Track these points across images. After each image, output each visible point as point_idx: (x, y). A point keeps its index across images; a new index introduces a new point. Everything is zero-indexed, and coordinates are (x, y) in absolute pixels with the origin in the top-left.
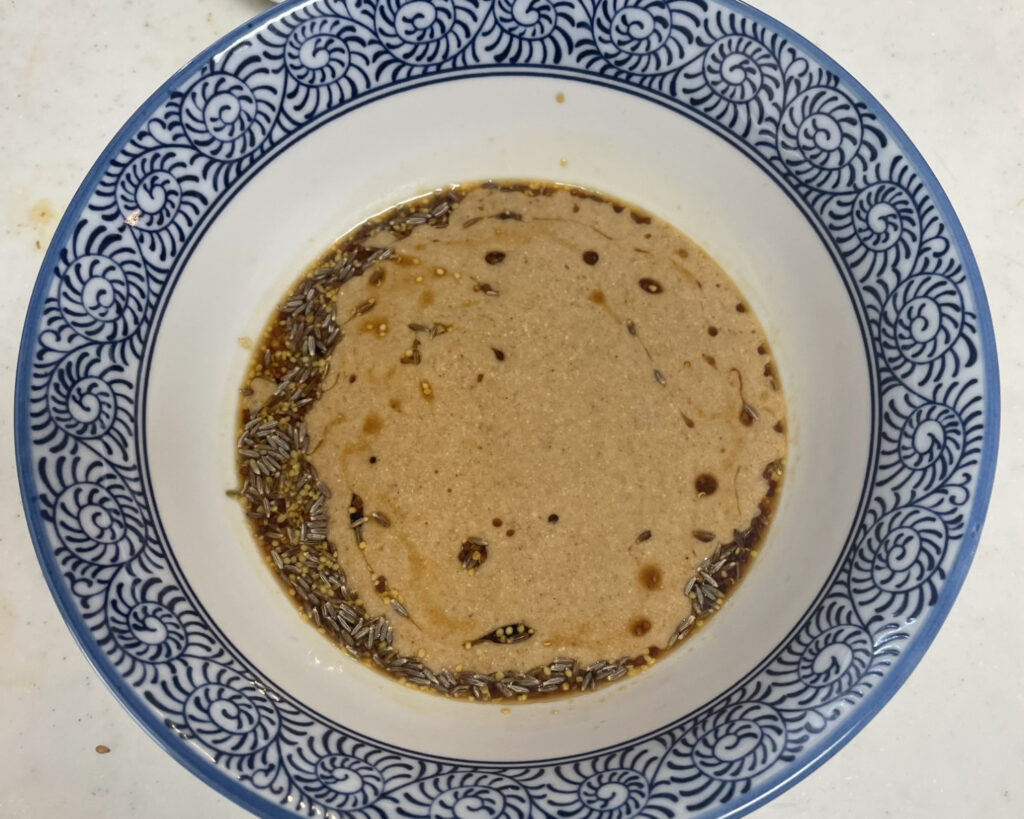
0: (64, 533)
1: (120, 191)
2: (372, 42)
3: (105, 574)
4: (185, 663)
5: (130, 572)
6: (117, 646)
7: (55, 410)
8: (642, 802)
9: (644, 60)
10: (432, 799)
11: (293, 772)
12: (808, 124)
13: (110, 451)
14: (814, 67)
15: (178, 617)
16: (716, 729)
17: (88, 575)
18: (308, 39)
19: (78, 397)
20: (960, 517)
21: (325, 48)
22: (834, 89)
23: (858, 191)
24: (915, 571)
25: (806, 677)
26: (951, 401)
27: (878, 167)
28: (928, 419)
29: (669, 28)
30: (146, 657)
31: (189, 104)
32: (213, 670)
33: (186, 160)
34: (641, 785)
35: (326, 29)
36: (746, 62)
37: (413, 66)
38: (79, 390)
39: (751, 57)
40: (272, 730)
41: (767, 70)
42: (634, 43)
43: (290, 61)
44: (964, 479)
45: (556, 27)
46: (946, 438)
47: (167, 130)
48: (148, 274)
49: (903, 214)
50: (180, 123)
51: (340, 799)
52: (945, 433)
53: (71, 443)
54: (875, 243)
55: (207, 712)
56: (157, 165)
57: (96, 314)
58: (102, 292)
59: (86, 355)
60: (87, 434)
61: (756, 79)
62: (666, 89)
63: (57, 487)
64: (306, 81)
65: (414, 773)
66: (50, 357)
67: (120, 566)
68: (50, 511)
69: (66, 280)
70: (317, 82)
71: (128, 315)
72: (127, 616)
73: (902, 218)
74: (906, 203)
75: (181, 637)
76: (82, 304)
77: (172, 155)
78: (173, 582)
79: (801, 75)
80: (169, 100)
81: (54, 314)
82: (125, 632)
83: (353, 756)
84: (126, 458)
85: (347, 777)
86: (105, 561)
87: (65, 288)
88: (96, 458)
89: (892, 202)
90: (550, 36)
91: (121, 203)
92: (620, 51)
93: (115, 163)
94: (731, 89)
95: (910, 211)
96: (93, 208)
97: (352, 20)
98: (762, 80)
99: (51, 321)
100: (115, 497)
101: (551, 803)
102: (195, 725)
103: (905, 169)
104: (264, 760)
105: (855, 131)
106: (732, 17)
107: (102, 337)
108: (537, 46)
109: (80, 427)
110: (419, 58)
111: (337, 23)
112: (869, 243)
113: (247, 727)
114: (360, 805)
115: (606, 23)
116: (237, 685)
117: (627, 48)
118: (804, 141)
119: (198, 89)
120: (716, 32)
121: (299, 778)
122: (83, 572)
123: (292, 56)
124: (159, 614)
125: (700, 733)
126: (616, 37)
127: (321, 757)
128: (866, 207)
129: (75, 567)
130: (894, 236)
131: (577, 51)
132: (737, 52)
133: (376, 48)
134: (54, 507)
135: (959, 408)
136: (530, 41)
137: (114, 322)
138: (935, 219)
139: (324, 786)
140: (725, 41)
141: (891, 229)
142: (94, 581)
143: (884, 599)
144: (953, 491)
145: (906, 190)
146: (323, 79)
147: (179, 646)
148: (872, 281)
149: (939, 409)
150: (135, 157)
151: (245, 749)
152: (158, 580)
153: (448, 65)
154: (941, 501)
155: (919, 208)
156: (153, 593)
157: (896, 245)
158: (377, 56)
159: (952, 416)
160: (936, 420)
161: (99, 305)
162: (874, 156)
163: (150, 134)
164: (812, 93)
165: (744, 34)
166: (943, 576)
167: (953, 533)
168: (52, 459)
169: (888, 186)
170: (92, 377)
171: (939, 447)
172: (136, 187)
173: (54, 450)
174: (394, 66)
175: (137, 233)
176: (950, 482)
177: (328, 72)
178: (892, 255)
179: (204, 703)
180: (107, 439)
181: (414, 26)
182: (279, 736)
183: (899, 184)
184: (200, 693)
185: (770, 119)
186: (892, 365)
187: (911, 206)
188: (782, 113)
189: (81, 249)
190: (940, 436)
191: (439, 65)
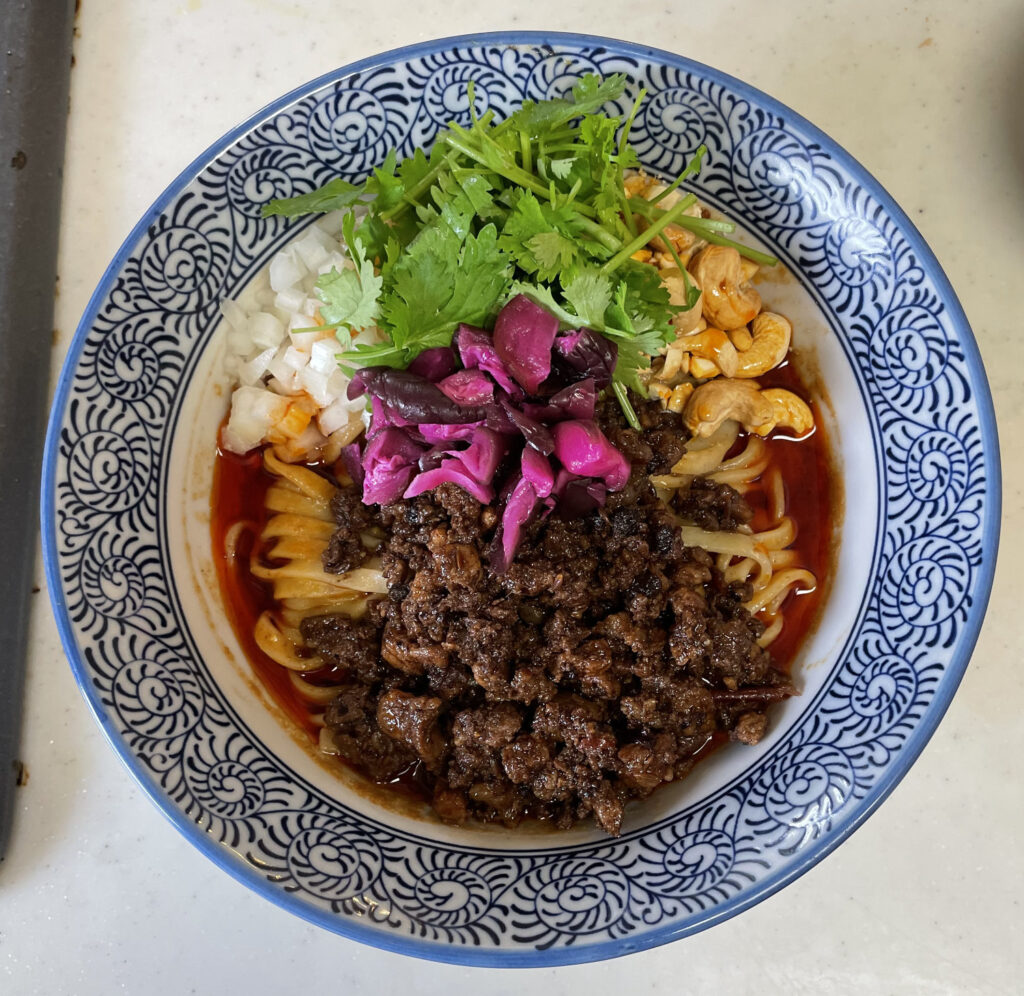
0: (150, 253)
1: (440, 74)
2: (725, 153)
3: (144, 304)
4: (124, 409)
5: (163, 320)
6: (96, 354)
7: (236, 171)
8: (237, 815)
9: (891, 382)
10: (144, 657)
11: (94, 544)
12: (927, 565)
13: (244, 232)
14: (978, 534)
15: (159, 377)
16: (339, 837)
17: (133, 294)
18: (681, 104)
19: (261, 178)
20: (632, 927)
21: (688, 122)
22: (970, 566)
23: (895, 652)
24: (565, 918)
25: (424, 882)
26: (741, 857)
27: (924, 654)
28: (716, 847)
29: (929, 382)
30: (104, 379)
31: (550, 63)
32: (138, 431)
33: (510, 98)
34: (252, 806)
35: (702, 110)
36: (946, 471)
37: (739, 199)
38: (267, 174)
39: (952, 472)
40: (120, 506)
41: (950, 495)
42: (897, 363)
43: (653, 105)
44: (670, 910)
45: (860, 287)
46: (704, 873)
47: (516, 65)
48: (403, 145)
49: (894, 706)
50: (531, 70)
51: (95, 592)
52: (709, 869)
53: (223, 201)
54: (858, 699)
55: (96, 451)
56: (485, 81)
57: (335, 137)
58: (355, 127)
59: (298, 156)
60: (241, 207)
61: (938, 491)
62: (884, 419)
63: (180, 220)
64: (652, 130)
65: (160, 631)
66: (271, 135)
67: (162, 309)
68: (158, 230)
69: (339, 96)
70: (660, 138)
71: (358, 159)
72: (125, 343)
73: (890, 707)
74: (905, 701)
75: (144, 391)
76: (332, 121)
77: (502, 84)
78: (186, 354)
79: (965, 528)
80: (539, 46)
81: (305, 110)
82: (112, 351)
83: (144, 578)
84: (252, 246)
85: (119, 584)
86: (156, 296)
87: (331, 101)
88: (229, 228)
89: (900, 689)
90: (851, 288)
91: (432, 82)
92: (884, 357)
93: (456, 52)
94: (917, 476)
95: (899, 710)
96: (408, 66)
97: (727, 123)
98: (940, 497)
99: (298, 112)
100: (212, 263)
101: (196, 747)
102: (78, 451)
103: (934, 679)
104: (87, 518)
105: (944, 611)
106: (974, 429)
107: (323, 155)
108: (836, 285)
109: (241, 198)
110: (748, 199)
111: (713, 114)
112: (856, 694)
113: (107, 488)
114: (100, 609)
115: (894, 326)
116: (139, 456)
117: (891, 360)
118: (912, 573)
119: (568, 59)
120: (953, 426)
121: (91, 551)
122: (132, 289)
123: (658, 103)
124: (148, 363)
125: (330, 827)
126: (891, 344)
127: (123, 555)
128: (885, 670)
129: (131, 280)
130: (871, 711)
131: (858, 320)
132: (949, 456)
133: (725, 160)
134: (163, 230)
135: (737, 868)
136: (835, 275)
137: (343, 154)
138: (903, 737)
139: (98, 574)
140: (951, 440)
141: (875, 704)
142: (133, 301)
143: (527, 906)
144: (655, 909)
145: (917, 694)
146: (665, 141)
147: (134, 395)
148: (825, 719)
149: (729, 851)
150: (474, 61)
151: (86, 499)
152: (175, 341)
153: (765, 226)
154: (641, 903)
155: (906, 715)
156: (160, 347)
157: (864, 718)
158: (720, 165)
159: (726, 866)
160: (718, 855)
161: (344, 133)
162: (931, 644)
163: (501, 56)
164: (955, 549)
165: (967, 451)
166: (569, 943)
167: (614, 930)
168: (198, 200)
169: (911, 675)
170: (287, 174)
171: (693, 872)
172: (454, 82)
173: (206, 196)
174: (725, 185)
175: (423, 112)
176: (663, 900)
177: (674, 140)
178: (855, 720)
179: (102, 445)
180: (252, 223)
181: (766, 174)
182: (119, 515)
183: (918, 683)
184: (108, 437)
185: (913, 529)
186: (757, 786)
187: (904, 708)
188: (924, 535)
189: (371, 85)
190: (703, 867)
191: (758, 219)
